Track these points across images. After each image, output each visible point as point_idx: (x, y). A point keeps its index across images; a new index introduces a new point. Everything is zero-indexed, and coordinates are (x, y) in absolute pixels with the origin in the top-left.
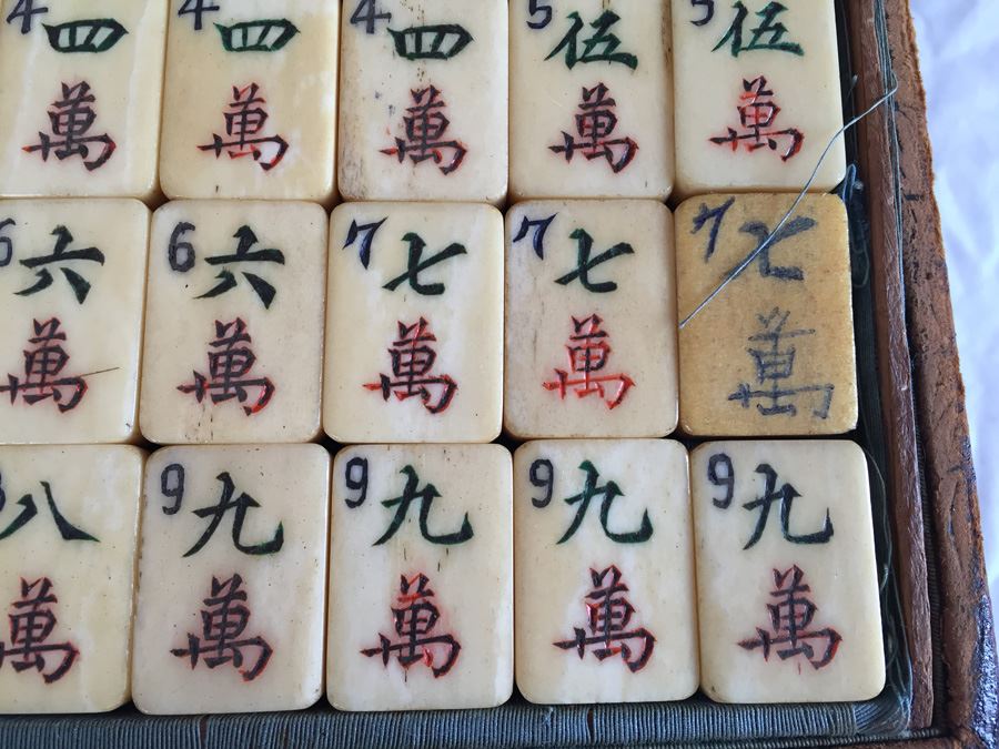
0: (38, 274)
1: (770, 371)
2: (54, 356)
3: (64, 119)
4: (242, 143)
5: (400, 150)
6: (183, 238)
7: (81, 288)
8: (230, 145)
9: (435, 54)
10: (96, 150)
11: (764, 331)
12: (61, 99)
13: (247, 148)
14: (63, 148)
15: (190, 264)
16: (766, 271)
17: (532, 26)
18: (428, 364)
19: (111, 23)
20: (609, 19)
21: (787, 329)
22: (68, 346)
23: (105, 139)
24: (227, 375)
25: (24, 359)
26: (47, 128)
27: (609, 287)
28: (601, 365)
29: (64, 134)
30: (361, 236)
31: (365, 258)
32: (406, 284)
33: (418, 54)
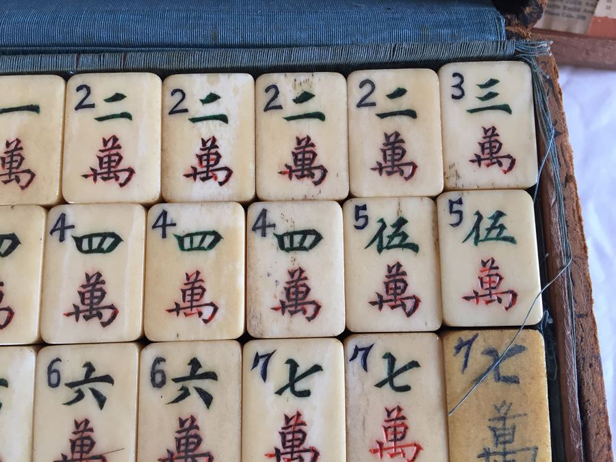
0: (76, 392)
1: (501, 439)
2: (87, 442)
3: (87, 295)
4: (192, 307)
5: (282, 307)
6: (159, 367)
7: (101, 400)
8: (184, 308)
9: (302, 248)
10: (107, 314)
11: (497, 415)
12: (85, 283)
13: (195, 310)
14: (88, 313)
15: (163, 383)
16: (499, 378)
17: (357, 228)
18: (303, 440)
19: (113, 235)
20: (401, 222)
21: (510, 414)
22: (95, 436)
23: (112, 307)
24: (186, 451)
25: (70, 444)
26: (78, 301)
27: (406, 388)
28: (403, 437)
29: (87, 305)
30: (261, 362)
31: (264, 375)
32: (288, 391)
33: (292, 249)
